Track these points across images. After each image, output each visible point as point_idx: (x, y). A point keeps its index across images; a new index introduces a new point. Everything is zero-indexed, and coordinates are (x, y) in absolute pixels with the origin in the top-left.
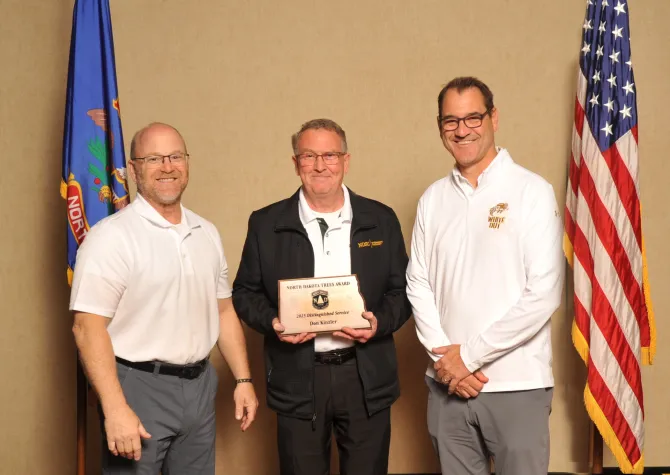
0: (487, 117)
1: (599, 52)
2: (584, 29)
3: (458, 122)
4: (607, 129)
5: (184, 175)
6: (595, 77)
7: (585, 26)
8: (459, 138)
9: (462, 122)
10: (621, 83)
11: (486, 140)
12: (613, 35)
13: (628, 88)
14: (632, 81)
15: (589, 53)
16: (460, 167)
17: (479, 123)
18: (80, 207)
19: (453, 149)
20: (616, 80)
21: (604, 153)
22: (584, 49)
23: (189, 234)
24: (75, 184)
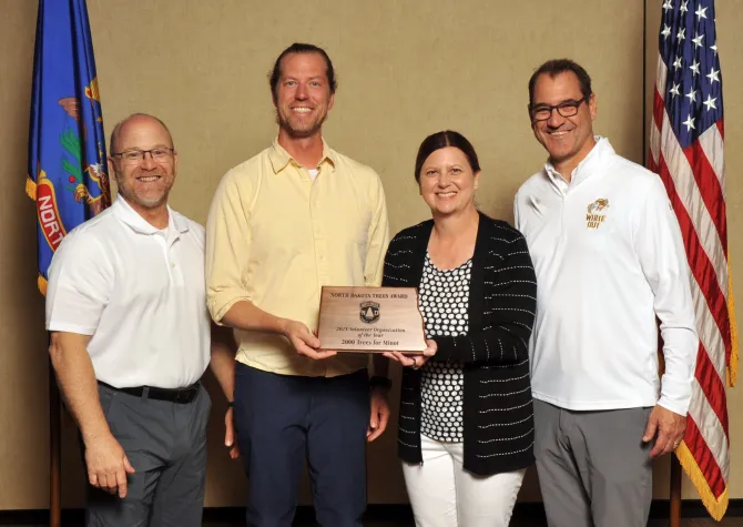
0: (584, 103)
1: (681, 35)
2: (664, 9)
3: (551, 111)
4: (689, 123)
5: (169, 171)
6: (675, 64)
7: (665, 6)
8: (552, 129)
9: (555, 110)
10: (705, 70)
11: (582, 131)
12: (696, 16)
13: (713, 76)
14: (717, 68)
15: (670, 36)
16: (554, 161)
17: (574, 112)
19: (546, 141)
20: (699, 67)
21: (685, 150)
22: (664, 32)
23: (178, 239)
24: (47, 182)
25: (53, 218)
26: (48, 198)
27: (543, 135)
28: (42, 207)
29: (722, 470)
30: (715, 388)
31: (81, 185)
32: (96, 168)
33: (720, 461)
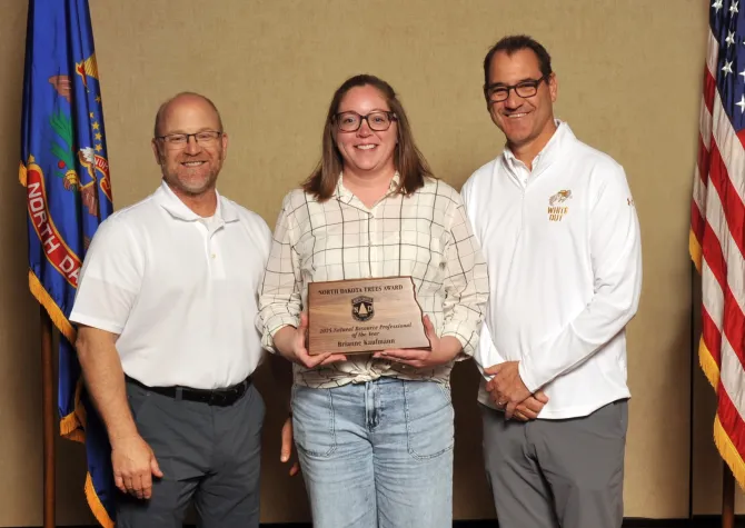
0: (543, 83)
1: (734, 8)
3: (508, 91)
4: (743, 104)
5: (215, 157)
6: (728, 39)
8: (509, 110)
9: (513, 90)
11: (542, 113)
15: (721, 10)
16: (511, 146)
17: (534, 92)
18: (42, 196)
19: (504, 125)
22: (715, 5)
23: (222, 228)
24: (36, 168)
25: (41, 208)
26: (37, 185)
27: (500, 118)
28: (31, 195)
31: (73, 172)
32: (87, 152)
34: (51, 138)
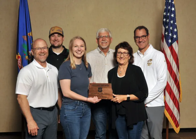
0: (147, 36)
1: (168, 21)
2: (164, 15)
3: (139, 38)
4: (170, 41)
6: (167, 27)
8: (140, 42)
9: (140, 38)
11: (146, 43)
12: (171, 16)
13: (175, 30)
14: (176, 28)
15: (165, 21)
17: (145, 38)
20: (172, 28)
21: (169, 47)
22: (164, 20)
23: (49, 70)
24: (19, 55)
26: (20, 59)
27: (138, 44)
29: (178, 122)
30: (176, 102)
31: (27, 56)
32: (30, 52)
33: (178, 119)
34: (23, 49)
